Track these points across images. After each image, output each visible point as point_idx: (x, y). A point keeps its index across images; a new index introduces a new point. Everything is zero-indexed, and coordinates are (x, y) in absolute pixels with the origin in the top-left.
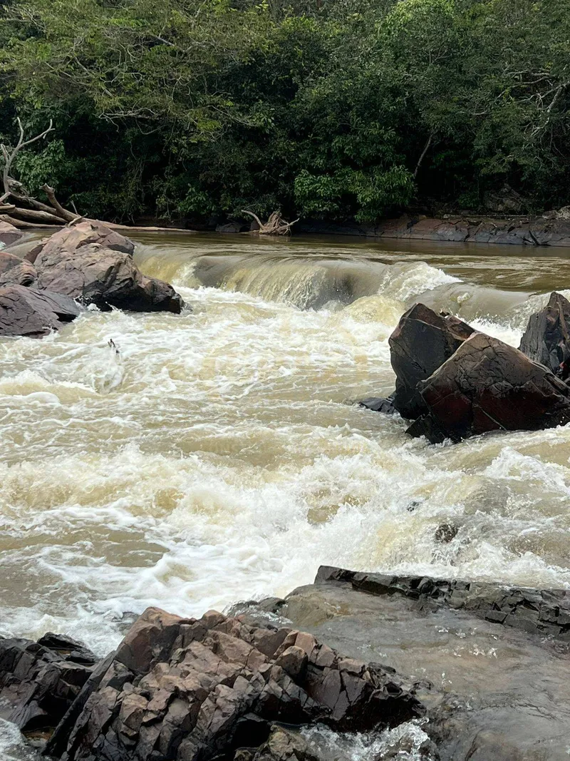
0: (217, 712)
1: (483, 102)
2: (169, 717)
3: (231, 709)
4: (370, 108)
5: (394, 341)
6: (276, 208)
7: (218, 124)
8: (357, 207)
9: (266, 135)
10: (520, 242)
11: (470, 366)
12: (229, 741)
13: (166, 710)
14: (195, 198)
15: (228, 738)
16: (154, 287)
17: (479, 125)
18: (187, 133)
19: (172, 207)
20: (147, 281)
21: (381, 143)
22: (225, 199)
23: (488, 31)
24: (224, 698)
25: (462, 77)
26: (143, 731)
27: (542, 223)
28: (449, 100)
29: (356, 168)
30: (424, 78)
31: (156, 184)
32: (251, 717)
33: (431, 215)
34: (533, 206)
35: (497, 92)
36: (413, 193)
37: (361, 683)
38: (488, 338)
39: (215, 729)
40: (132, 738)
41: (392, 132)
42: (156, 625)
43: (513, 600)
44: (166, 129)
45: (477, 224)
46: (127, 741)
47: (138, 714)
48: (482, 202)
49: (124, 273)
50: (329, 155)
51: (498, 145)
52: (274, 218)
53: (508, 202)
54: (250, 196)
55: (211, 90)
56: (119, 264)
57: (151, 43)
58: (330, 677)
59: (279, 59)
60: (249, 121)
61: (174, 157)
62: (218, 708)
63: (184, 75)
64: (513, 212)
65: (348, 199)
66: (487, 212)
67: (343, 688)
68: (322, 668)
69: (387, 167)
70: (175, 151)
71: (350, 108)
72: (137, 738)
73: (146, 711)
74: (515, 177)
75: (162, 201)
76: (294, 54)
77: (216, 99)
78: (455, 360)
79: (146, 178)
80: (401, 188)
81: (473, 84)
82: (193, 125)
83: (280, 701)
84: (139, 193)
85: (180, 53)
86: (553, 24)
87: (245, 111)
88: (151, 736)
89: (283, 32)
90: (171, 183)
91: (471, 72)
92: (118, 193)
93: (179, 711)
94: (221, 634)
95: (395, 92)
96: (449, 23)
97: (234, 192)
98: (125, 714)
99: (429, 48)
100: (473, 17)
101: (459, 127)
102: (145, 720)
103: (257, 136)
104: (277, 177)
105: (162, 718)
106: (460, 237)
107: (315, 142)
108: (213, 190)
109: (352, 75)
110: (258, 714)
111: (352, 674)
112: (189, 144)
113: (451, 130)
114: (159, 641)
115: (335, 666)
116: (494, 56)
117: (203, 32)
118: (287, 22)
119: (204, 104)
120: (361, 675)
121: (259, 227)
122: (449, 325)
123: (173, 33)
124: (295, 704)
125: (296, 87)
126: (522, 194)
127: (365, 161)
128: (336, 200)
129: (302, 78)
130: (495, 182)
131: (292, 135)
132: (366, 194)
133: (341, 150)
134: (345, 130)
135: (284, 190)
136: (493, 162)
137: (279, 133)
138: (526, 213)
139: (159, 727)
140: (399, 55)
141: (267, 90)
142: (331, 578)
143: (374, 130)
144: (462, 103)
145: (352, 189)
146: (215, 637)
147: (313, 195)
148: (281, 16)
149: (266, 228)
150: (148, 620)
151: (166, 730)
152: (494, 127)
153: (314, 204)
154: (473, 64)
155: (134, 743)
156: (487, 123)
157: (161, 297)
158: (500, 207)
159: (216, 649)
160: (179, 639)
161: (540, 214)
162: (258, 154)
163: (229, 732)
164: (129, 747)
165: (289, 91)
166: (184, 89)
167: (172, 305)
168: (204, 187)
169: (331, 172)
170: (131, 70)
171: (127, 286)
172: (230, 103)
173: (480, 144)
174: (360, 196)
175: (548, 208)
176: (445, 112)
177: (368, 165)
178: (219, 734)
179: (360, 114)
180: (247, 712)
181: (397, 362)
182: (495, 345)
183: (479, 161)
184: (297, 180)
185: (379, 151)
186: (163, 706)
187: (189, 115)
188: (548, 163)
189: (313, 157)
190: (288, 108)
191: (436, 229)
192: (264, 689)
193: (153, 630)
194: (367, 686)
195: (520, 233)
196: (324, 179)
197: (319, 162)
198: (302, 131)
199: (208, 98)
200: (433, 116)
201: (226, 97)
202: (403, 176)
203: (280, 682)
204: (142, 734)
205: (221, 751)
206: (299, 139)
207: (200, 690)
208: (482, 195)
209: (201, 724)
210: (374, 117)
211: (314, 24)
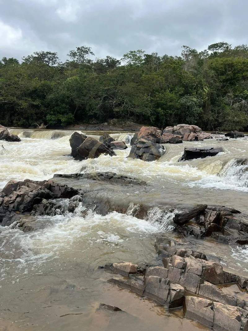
0: (29, 198)
1: (87, 100)
2: (16, 201)
3: (32, 196)
4: (63, 101)
5: (70, 140)
6: (42, 123)
7: (27, 104)
8: (61, 122)
9: (39, 106)
10: (97, 129)
11: (87, 144)
12: (32, 204)
13: (15, 199)
14: (23, 121)
15: (32, 203)
16: (13, 136)
17: (86, 105)
18: (20, 106)
19: (17, 123)
20: (11, 135)
21: (66, 108)
22: (30, 121)
23: (87, 84)
24: (30, 194)
25: (83, 94)
26: (10, 205)
27: (101, 125)
28: (80, 99)
29: (60, 114)
30: (74, 94)
31: (13, 118)
32: (37, 198)
33: (78, 124)
34: (99, 122)
35: (90, 97)
36: (73, 119)
37: (64, 188)
38: (91, 138)
39: (28, 201)
40: (7, 207)
41: (68, 106)
42: (12, 183)
43: (98, 175)
44: (15, 105)
45: (88, 126)
46: (5, 208)
47: (8, 201)
48: (89, 121)
49: (5, 133)
50: (54, 111)
51: (91, 109)
52: (42, 125)
53: (94, 121)
54: (36, 120)
55: (25, 96)
56: (4, 131)
57: (9, 85)
58: (57, 188)
59: (41, 90)
60: (35, 103)
61: (17, 111)
62: (29, 197)
63: (18, 92)
64: (95, 124)
65: (59, 121)
66: (89, 124)
67: (60, 190)
68: (54, 187)
69: (67, 114)
70: (17, 110)
71: (58, 101)
72: (8, 207)
73: (10, 201)
74: (95, 116)
75: (15, 122)
76: (45, 89)
77: (27, 98)
78: (84, 143)
79: (11, 116)
80: (71, 118)
81: (85, 96)
82: (21, 104)
83: (44, 193)
84: (9, 120)
85: (17, 88)
86: (101, 83)
87: (34, 101)
88: (12, 206)
89: (42, 84)
90: (17, 118)
91: (84, 93)
92: (4, 120)
93: (19, 199)
94: (29, 183)
95: (68, 97)
96: (79, 83)
97: (32, 119)
98: (5, 202)
99: (75, 88)
100: (84, 82)
101: (82, 105)
102: (10, 202)
103: (37, 107)
104: (42, 116)
105: (15, 201)
106: (85, 128)
107: (51, 108)
108: (27, 119)
109: (58, 93)
110: (39, 197)
111: (62, 186)
112: (20, 108)
113: (81, 105)
114: (14, 187)
115: (58, 185)
116: (89, 90)
117: (23, 83)
118: (42, 82)
119: (24, 99)
120: (64, 186)
121: (39, 127)
122: (83, 136)
123: (15, 83)
124: (48, 194)
125: (46, 96)
126: (97, 120)
127: (62, 112)
128: (56, 121)
129: (47, 94)
130: (91, 117)
131: (45, 107)
132: (63, 119)
133: (57, 110)
134: (57, 105)
135: (44, 119)
136: (90, 112)
137: (42, 106)
138: (98, 124)
139: (14, 203)
140: (68, 89)
141: (39, 97)
142: (57, 176)
143: (64, 105)
144: (83, 100)
145: (60, 118)
146: (28, 184)
147: (51, 120)
148: (41, 81)
149: (41, 127)
150: (10, 183)
151: (16, 204)
152: (90, 105)
153: (51, 122)
154: (85, 92)
155: (7, 208)
156: (88, 104)
157: (15, 138)
158: (93, 123)
159: (28, 186)
160: (19, 185)
161: (101, 124)
162: (38, 111)
163: (32, 201)
164: (6, 209)
165: (44, 97)
166: (19, 96)
167: (18, 140)
168: (25, 118)
169: (55, 115)
170: (5, 91)
171: (6, 136)
172: (30, 99)
173: (87, 109)
174: (62, 120)
175: (102, 123)
176: (79, 102)
177: (63, 113)
178: (29, 202)
179: (60, 102)
180: (36, 197)
181: (71, 145)
182: (93, 139)
183: (87, 112)
184: (47, 116)
185: (65, 110)
186: (15, 198)
187: (20, 102)
188: (102, 113)
189: (51, 111)
190: (44, 101)
191: (79, 127)
192: (40, 191)
193: (12, 184)
194: (66, 188)
195: (97, 128)
196: (53, 116)
197: (52, 112)
198: (48, 106)
199: (25, 98)
200: (77, 102)
201: (29, 98)
202: (71, 116)
203: (44, 190)
204: (9, 206)
205: (30, 206)
206: (47, 107)
207: (24, 194)
208: (88, 120)
209: (25, 201)
210: (64, 103)
211: (48, 82)
